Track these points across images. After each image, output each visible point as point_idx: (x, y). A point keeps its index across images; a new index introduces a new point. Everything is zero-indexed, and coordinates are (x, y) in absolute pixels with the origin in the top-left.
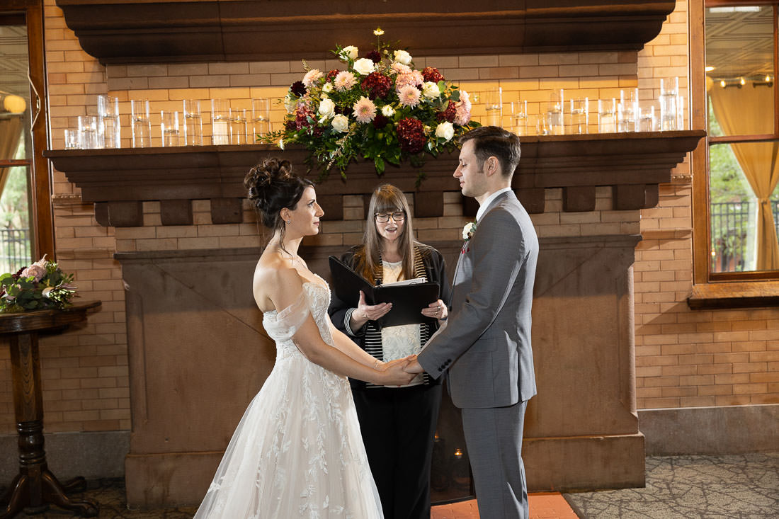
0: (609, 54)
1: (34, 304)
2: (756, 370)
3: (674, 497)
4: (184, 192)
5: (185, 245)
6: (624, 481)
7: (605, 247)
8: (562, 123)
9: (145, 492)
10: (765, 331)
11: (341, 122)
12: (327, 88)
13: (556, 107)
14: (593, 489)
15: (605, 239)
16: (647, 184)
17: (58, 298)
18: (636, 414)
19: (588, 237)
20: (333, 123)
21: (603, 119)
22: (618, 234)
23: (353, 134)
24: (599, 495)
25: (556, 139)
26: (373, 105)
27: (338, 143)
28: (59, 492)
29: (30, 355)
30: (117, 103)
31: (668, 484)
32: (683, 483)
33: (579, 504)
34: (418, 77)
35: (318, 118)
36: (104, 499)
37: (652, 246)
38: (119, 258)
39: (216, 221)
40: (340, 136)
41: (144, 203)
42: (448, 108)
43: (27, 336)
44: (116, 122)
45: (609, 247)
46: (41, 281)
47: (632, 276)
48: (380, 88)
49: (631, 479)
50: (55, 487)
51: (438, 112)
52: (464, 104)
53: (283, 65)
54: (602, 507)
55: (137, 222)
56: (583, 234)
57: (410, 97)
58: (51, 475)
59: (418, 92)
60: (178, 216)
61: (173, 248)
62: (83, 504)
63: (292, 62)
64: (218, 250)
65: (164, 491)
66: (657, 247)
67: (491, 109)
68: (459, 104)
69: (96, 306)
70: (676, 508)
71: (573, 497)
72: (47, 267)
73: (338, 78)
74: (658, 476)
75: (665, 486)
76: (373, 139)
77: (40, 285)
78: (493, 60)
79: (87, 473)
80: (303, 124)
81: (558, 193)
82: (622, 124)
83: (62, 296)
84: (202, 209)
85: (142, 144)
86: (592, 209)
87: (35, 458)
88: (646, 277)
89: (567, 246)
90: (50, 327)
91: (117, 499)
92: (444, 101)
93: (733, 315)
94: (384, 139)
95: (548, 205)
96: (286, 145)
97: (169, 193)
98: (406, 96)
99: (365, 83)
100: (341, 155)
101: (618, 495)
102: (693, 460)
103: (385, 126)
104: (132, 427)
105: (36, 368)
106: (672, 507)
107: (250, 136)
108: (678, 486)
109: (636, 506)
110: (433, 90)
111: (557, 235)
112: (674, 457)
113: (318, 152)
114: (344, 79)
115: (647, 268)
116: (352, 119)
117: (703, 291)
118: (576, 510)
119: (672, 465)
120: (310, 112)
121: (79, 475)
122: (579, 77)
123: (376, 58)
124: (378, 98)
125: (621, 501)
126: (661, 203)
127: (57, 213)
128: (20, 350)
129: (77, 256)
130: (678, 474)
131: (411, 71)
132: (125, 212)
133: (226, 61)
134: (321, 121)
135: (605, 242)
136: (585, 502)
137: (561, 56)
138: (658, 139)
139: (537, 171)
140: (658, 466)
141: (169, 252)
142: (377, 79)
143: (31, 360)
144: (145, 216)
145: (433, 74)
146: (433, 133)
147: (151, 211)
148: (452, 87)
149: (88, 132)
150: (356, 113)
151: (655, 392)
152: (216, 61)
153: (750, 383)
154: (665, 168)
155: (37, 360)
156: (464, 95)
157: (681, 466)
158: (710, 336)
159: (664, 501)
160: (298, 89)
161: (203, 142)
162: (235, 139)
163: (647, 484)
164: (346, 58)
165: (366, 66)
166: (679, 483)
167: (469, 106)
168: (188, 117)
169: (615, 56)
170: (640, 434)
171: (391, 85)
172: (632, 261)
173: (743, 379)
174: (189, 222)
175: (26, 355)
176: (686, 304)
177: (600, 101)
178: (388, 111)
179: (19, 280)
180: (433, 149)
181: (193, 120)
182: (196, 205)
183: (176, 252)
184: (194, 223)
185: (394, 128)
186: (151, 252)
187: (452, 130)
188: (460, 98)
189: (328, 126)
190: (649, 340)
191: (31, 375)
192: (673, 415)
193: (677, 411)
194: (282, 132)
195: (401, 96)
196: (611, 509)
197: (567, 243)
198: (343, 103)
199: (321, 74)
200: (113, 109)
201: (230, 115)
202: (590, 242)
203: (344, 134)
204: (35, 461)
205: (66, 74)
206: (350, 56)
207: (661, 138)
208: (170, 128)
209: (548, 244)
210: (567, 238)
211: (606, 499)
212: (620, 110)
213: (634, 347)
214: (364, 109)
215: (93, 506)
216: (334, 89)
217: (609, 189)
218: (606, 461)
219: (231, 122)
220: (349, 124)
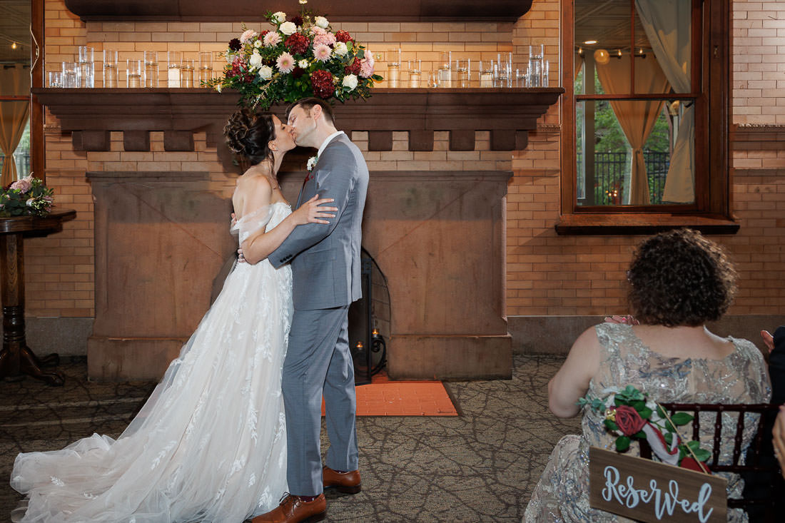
0: (490, 25)
1: (20, 211)
2: (611, 286)
3: (533, 388)
4: (143, 125)
5: (143, 168)
6: (494, 374)
7: (482, 180)
8: (450, 79)
9: (103, 368)
10: (618, 255)
11: (266, 72)
12: (258, 44)
13: (445, 65)
14: (469, 380)
15: (483, 174)
16: (517, 130)
17: (38, 207)
18: (506, 319)
19: (469, 171)
20: (260, 73)
21: (482, 76)
22: (494, 170)
23: (276, 81)
24: (472, 385)
25: (443, 91)
26: (292, 59)
27: (262, 88)
28: (33, 365)
29: (15, 252)
30: (93, 52)
31: (531, 378)
32: (544, 377)
33: (455, 391)
34: (331, 38)
35: (248, 68)
36: (70, 373)
37: (527, 182)
38: (89, 177)
39: (168, 149)
40: (264, 82)
41: (112, 133)
42: (354, 63)
43: (14, 236)
44: (91, 67)
45: (486, 181)
46: (27, 193)
47: (505, 205)
48: (299, 46)
49: (500, 372)
50: (31, 361)
51: (346, 67)
52: (368, 61)
53: (227, 26)
54: (473, 394)
55: (105, 148)
56: (465, 170)
57: (323, 53)
58: (29, 351)
59: (330, 50)
60: (139, 143)
61: (133, 170)
62: (51, 376)
63: (234, 24)
64: (169, 172)
65: (118, 368)
66: (531, 183)
67: (392, 66)
68: (363, 60)
69: (72, 215)
70: (533, 397)
71: (451, 385)
72: (33, 182)
73: (267, 38)
74: (525, 371)
75: (528, 379)
76: (292, 86)
77: (25, 196)
78: (396, 27)
79: (62, 351)
80: (237, 73)
81: (446, 135)
82: (497, 81)
83: (41, 205)
84: (157, 138)
85: (111, 85)
86: (473, 149)
87: (15, 336)
88: (522, 207)
89: (452, 178)
90: (31, 229)
91: (82, 373)
92: (351, 58)
93: (592, 240)
94: (301, 86)
95: (436, 145)
96: (222, 89)
97: (132, 125)
98: (320, 53)
99: (288, 42)
100: (264, 97)
101: (488, 385)
102: (556, 359)
103: (301, 76)
104: (96, 315)
105: (20, 263)
106: (530, 397)
107: (197, 81)
108: (539, 379)
109: (501, 394)
110: (343, 49)
111: (444, 169)
112: (541, 356)
113: (248, 96)
114: (271, 37)
115: (522, 200)
116: (276, 70)
117: (569, 220)
118: (451, 396)
119: (538, 362)
120: (242, 63)
121: (55, 352)
122: (465, 42)
123: (298, 22)
124: (297, 54)
125: (490, 390)
126: (530, 147)
127: (48, 139)
128: (8, 249)
129: (62, 174)
130: (542, 369)
131: (326, 33)
132: (95, 139)
133: (181, 21)
134: (250, 71)
135: (483, 176)
136: (459, 389)
137: (451, 25)
138: (525, 93)
139: (427, 116)
140: (526, 363)
141: (130, 173)
142: (297, 38)
143: (16, 256)
144: (112, 143)
145: (343, 36)
146: (340, 84)
147: (117, 138)
148: (360, 47)
149: (68, 74)
150: (278, 65)
151: (527, 302)
152: (174, 21)
153: (605, 297)
154: (532, 118)
155: (21, 257)
156: (368, 53)
157: (546, 364)
158: (573, 257)
159: (525, 391)
160: (235, 45)
161: (159, 85)
162: (184, 84)
163: (513, 377)
164: (275, 22)
165: (289, 28)
166: (541, 377)
167: (372, 62)
168: (148, 65)
169: (494, 26)
170: (509, 335)
171: (309, 44)
172: (505, 193)
173: (599, 293)
174: (147, 149)
175: (12, 252)
176: (554, 230)
177: (481, 62)
178: (304, 64)
179: (8, 191)
180: (340, 96)
181: (151, 67)
182: (153, 135)
183: (135, 173)
184: (151, 150)
185: (310, 78)
186: (116, 172)
187: (356, 81)
188: (365, 55)
189: (255, 75)
190: (522, 259)
191: (16, 268)
192: (541, 322)
193: (545, 318)
194: (222, 79)
195: (316, 53)
196: (480, 396)
197: (452, 176)
198: (269, 58)
199: (255, 34)
200: (89, 57)
201: (181, 64)
202: (471, 176)
203: (268, 81)
204: (15, 338)
205: (59, 28)
206: (278, 19)
207: (528, 93)
208: (133, 73)
209: (436, 177)
210: (452, 172)
211: (478, 388)
212: (496, 69)
213: (505, 263)
214: (285, 62)
215: (59, 377)
216: (263, 45)
217: (488, 133)
218: (480, 357)
219: (183, 70)
220: (273, 74)
